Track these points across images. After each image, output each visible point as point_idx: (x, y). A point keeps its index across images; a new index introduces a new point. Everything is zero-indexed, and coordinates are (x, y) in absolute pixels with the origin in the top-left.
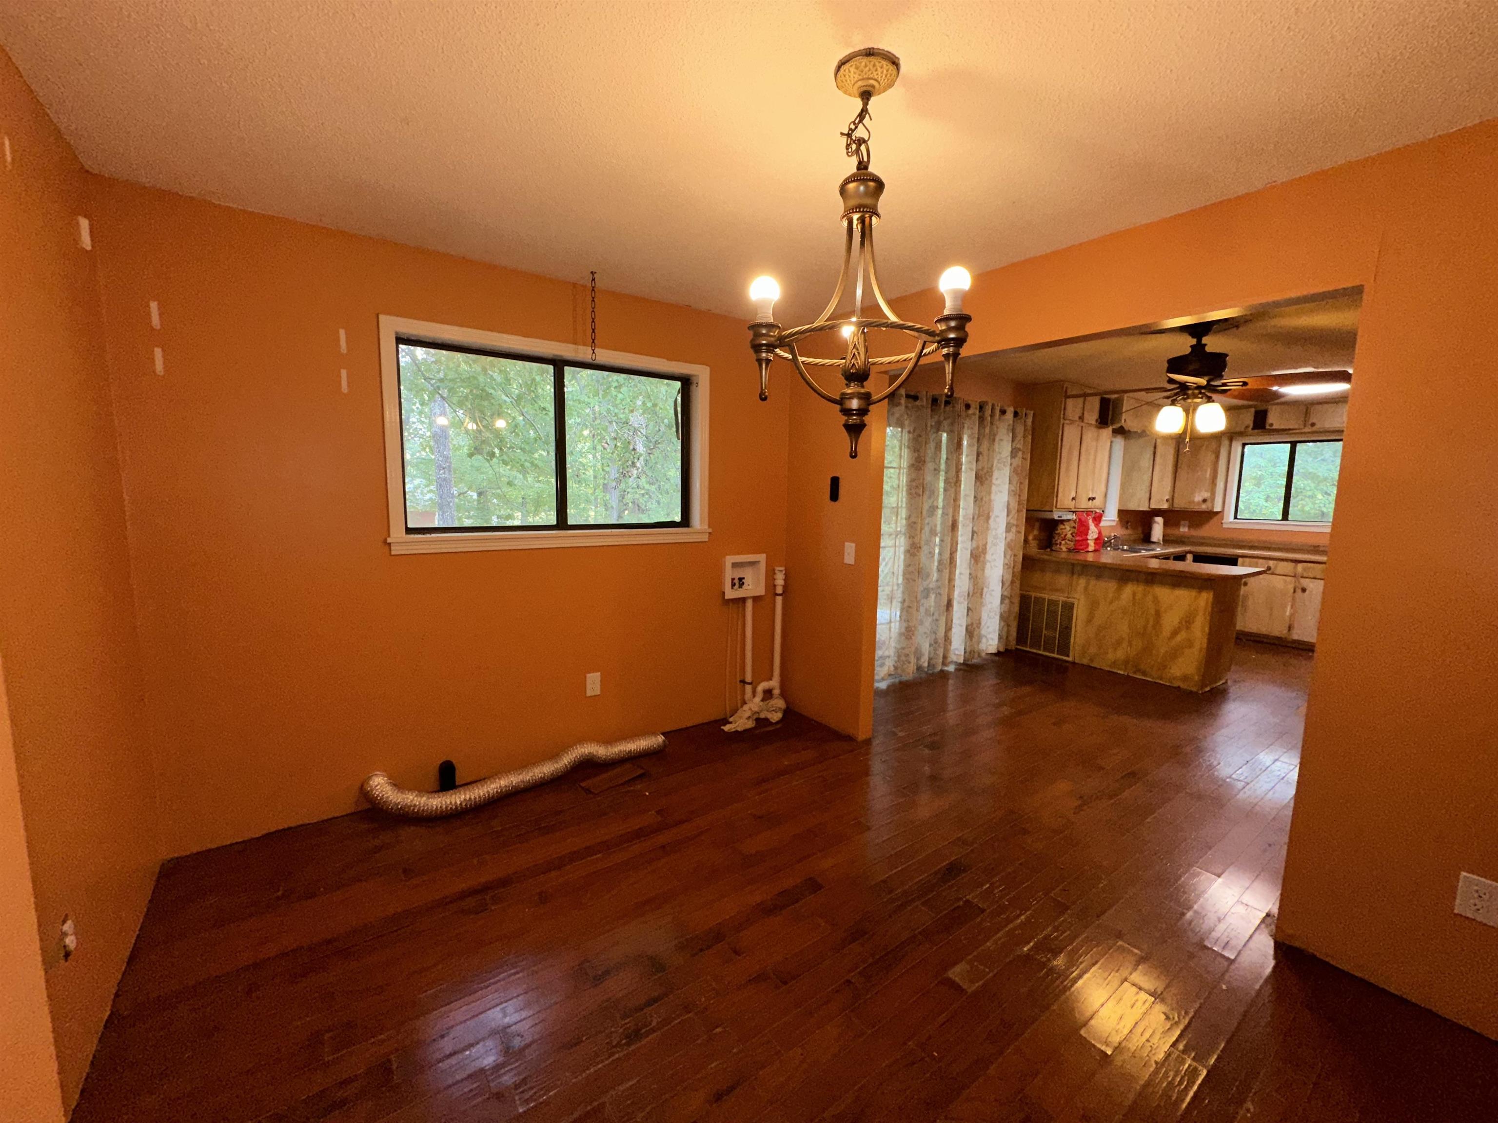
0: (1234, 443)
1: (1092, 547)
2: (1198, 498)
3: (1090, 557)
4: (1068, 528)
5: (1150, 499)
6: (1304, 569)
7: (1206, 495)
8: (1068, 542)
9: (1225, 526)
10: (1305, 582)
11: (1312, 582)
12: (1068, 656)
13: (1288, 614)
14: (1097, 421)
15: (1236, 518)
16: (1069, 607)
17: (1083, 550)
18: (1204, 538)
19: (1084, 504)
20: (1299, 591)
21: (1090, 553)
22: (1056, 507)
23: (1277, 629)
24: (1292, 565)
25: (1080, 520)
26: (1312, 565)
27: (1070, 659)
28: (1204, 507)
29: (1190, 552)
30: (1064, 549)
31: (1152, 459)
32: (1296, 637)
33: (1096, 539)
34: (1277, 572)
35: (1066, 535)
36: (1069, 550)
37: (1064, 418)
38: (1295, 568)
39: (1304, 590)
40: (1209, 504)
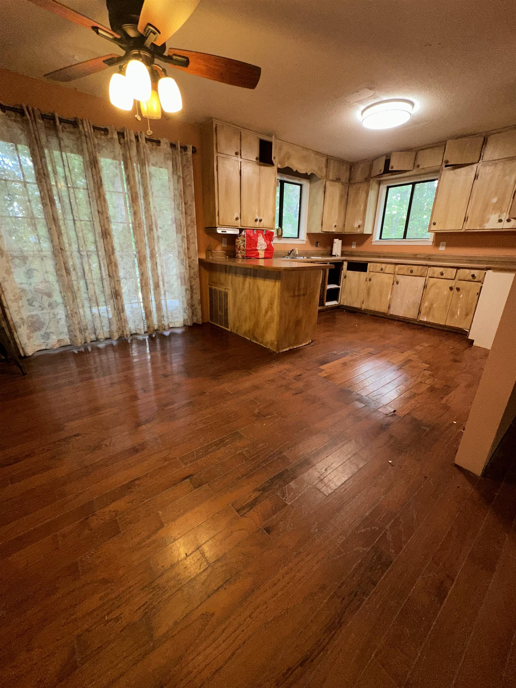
0: (381, 186)
1: (262, 254)
2: (356, 225)
3: (261, 263)
4: (241, 242)
5: (322, 225)
6: (399, 269)
7: (360, 222)
8: (242, 251)
9: (373, 244)
10: (399, 277)
11: (402, 277)
12: (228, 328)
13: (389, 298)
14: (257, 159)
15: (380, 238)
16: (226, 295)
17: (253, 257)
18: (361, 252)
19: (250, 224)
20: (395, 283)
21: (260, 260)
22: (219, 224)
23: (382, 308)
24: (393, 266)
25: (247, 234)
26: (403, 266)
27: (229, 330)
28: (359, 231)
29: (345, 261)
30: (240, 257)
31: (323, 195)
32: (391, 313)
33: (266, 250)
34: (386, 271)
35: (240, 247)
36: (243, 257)
37: (217, 152)
38: (395, 268)
39: (397, 283)
40: (361, 228)
